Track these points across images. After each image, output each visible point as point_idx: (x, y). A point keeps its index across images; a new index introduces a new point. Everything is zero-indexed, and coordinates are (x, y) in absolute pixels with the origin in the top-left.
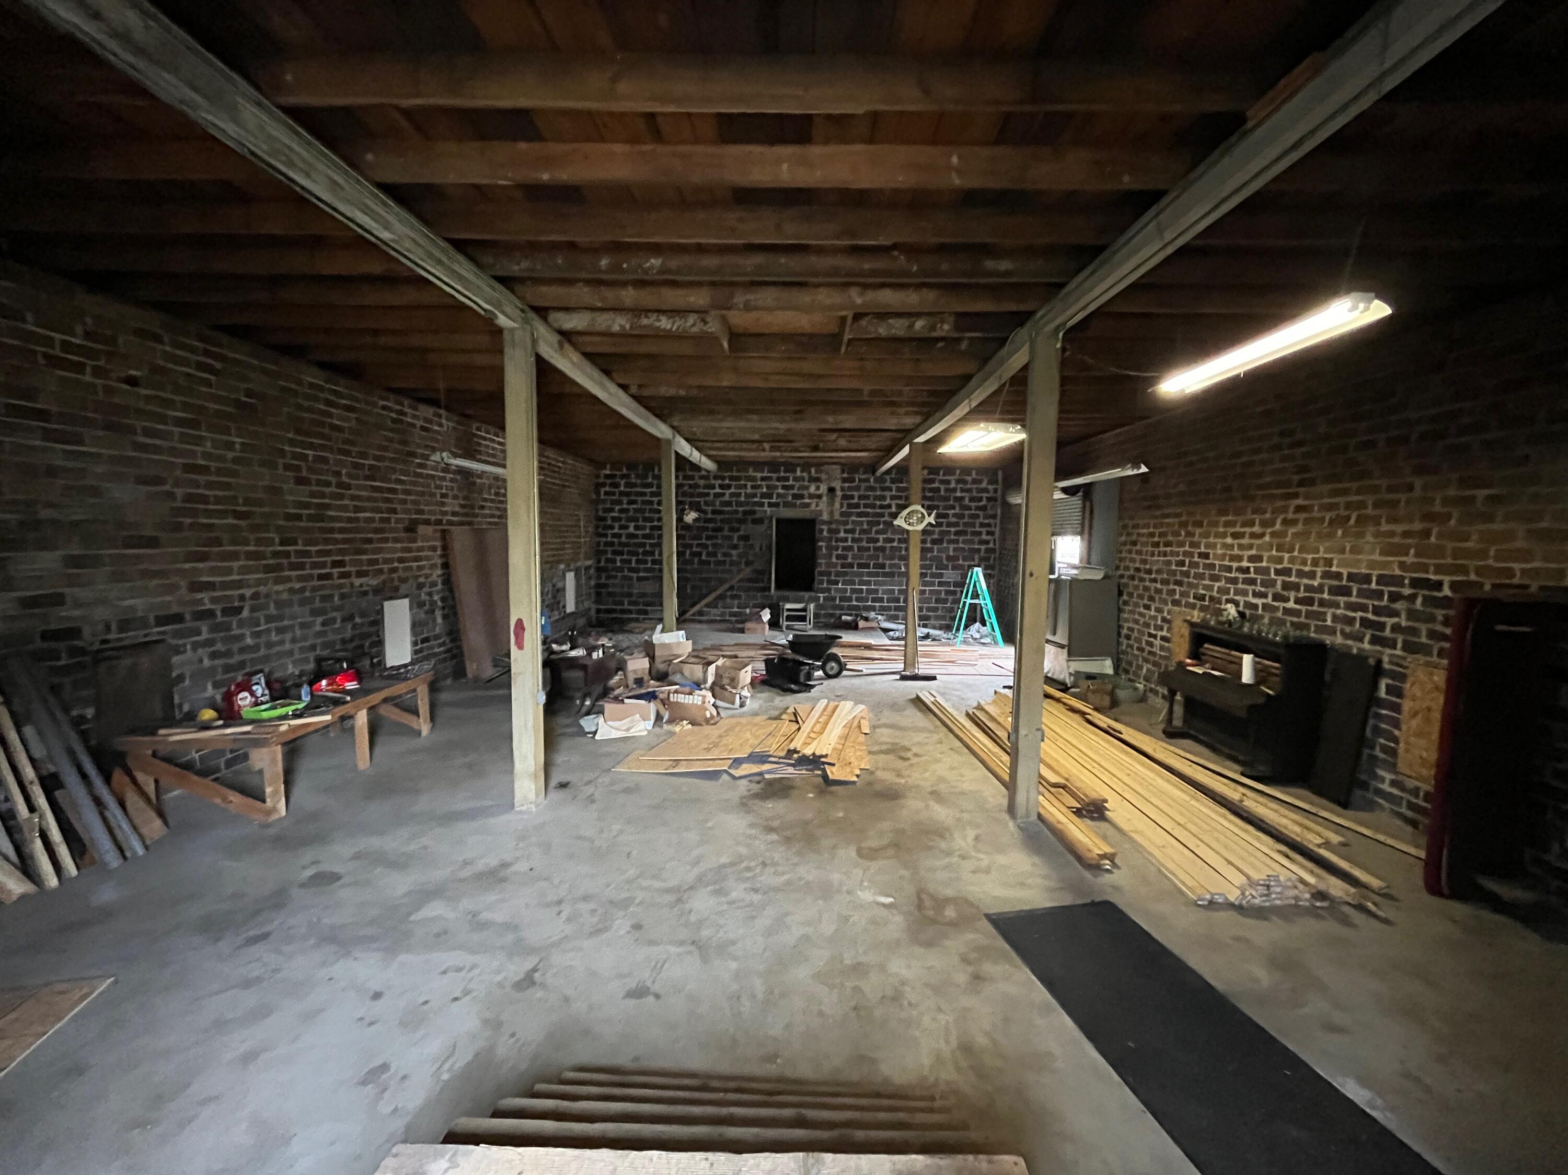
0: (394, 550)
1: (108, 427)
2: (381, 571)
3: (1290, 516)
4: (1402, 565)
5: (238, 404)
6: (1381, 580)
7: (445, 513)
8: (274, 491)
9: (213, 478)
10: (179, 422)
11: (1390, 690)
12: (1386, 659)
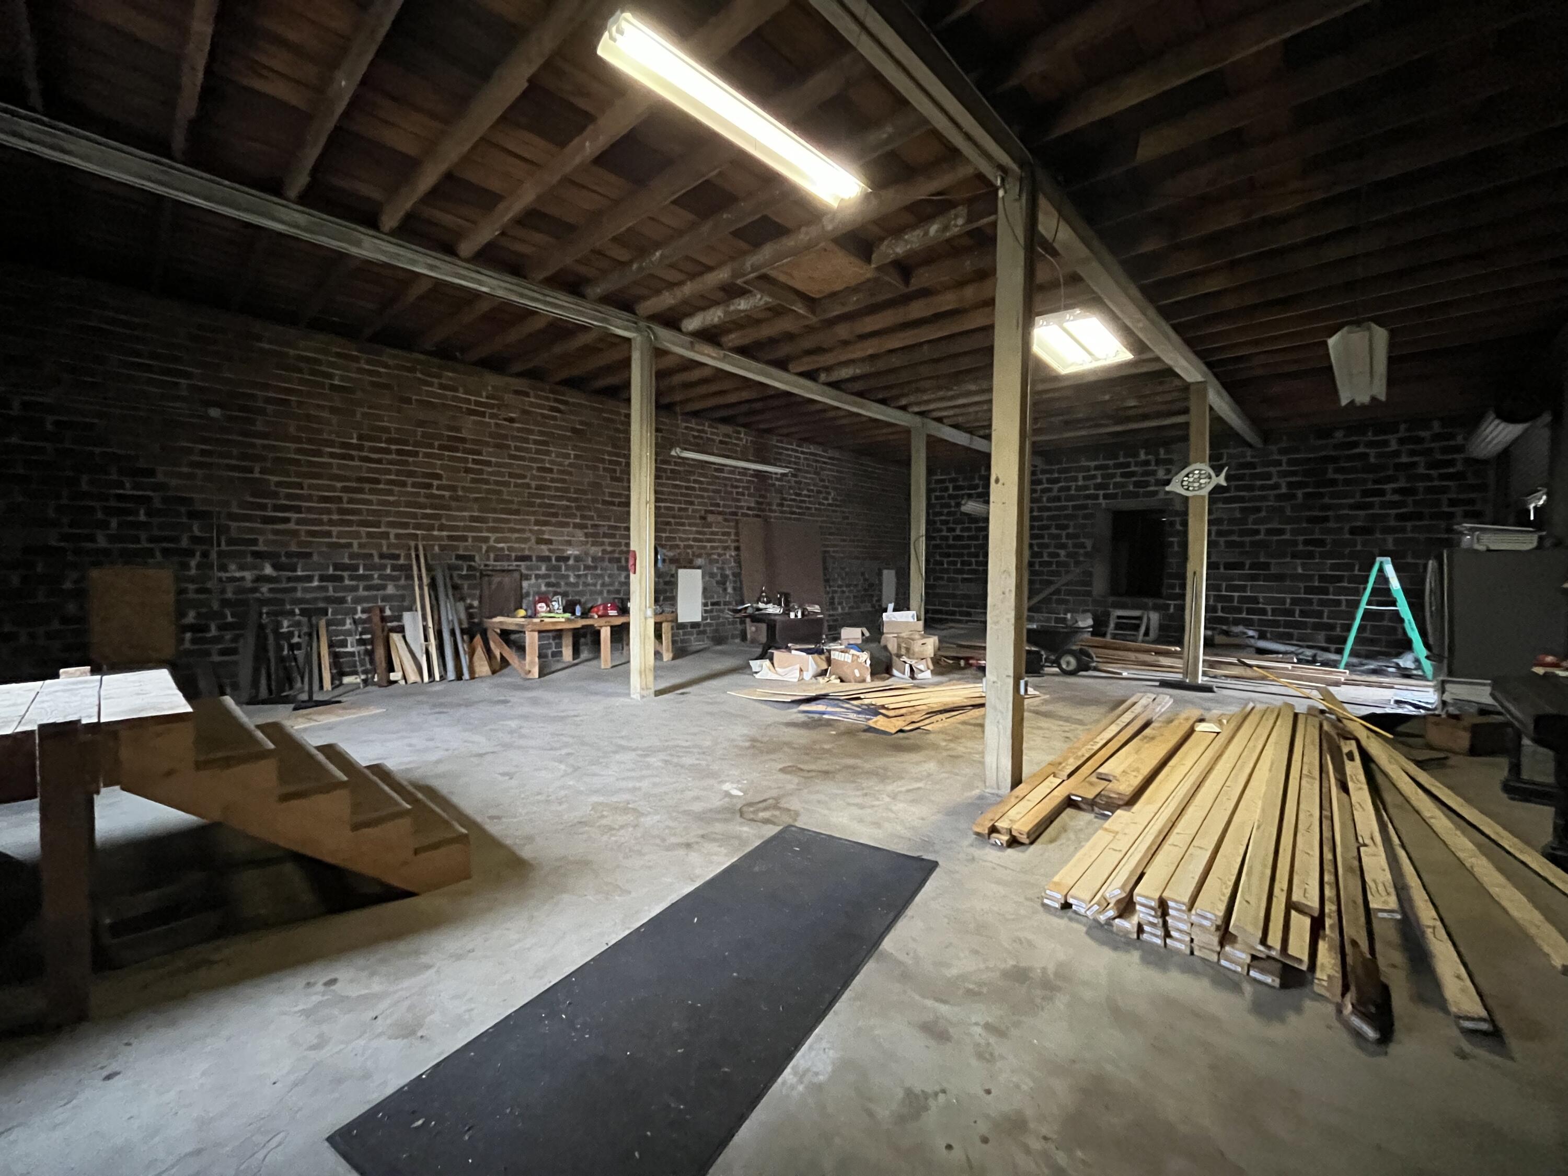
0: (691, 532)
1: (497, 446)
2: (678, 546)
5: (574, 430)
7: (742, 507)
8: (596, 486)
9: (555, 476)
10: (536, 442)
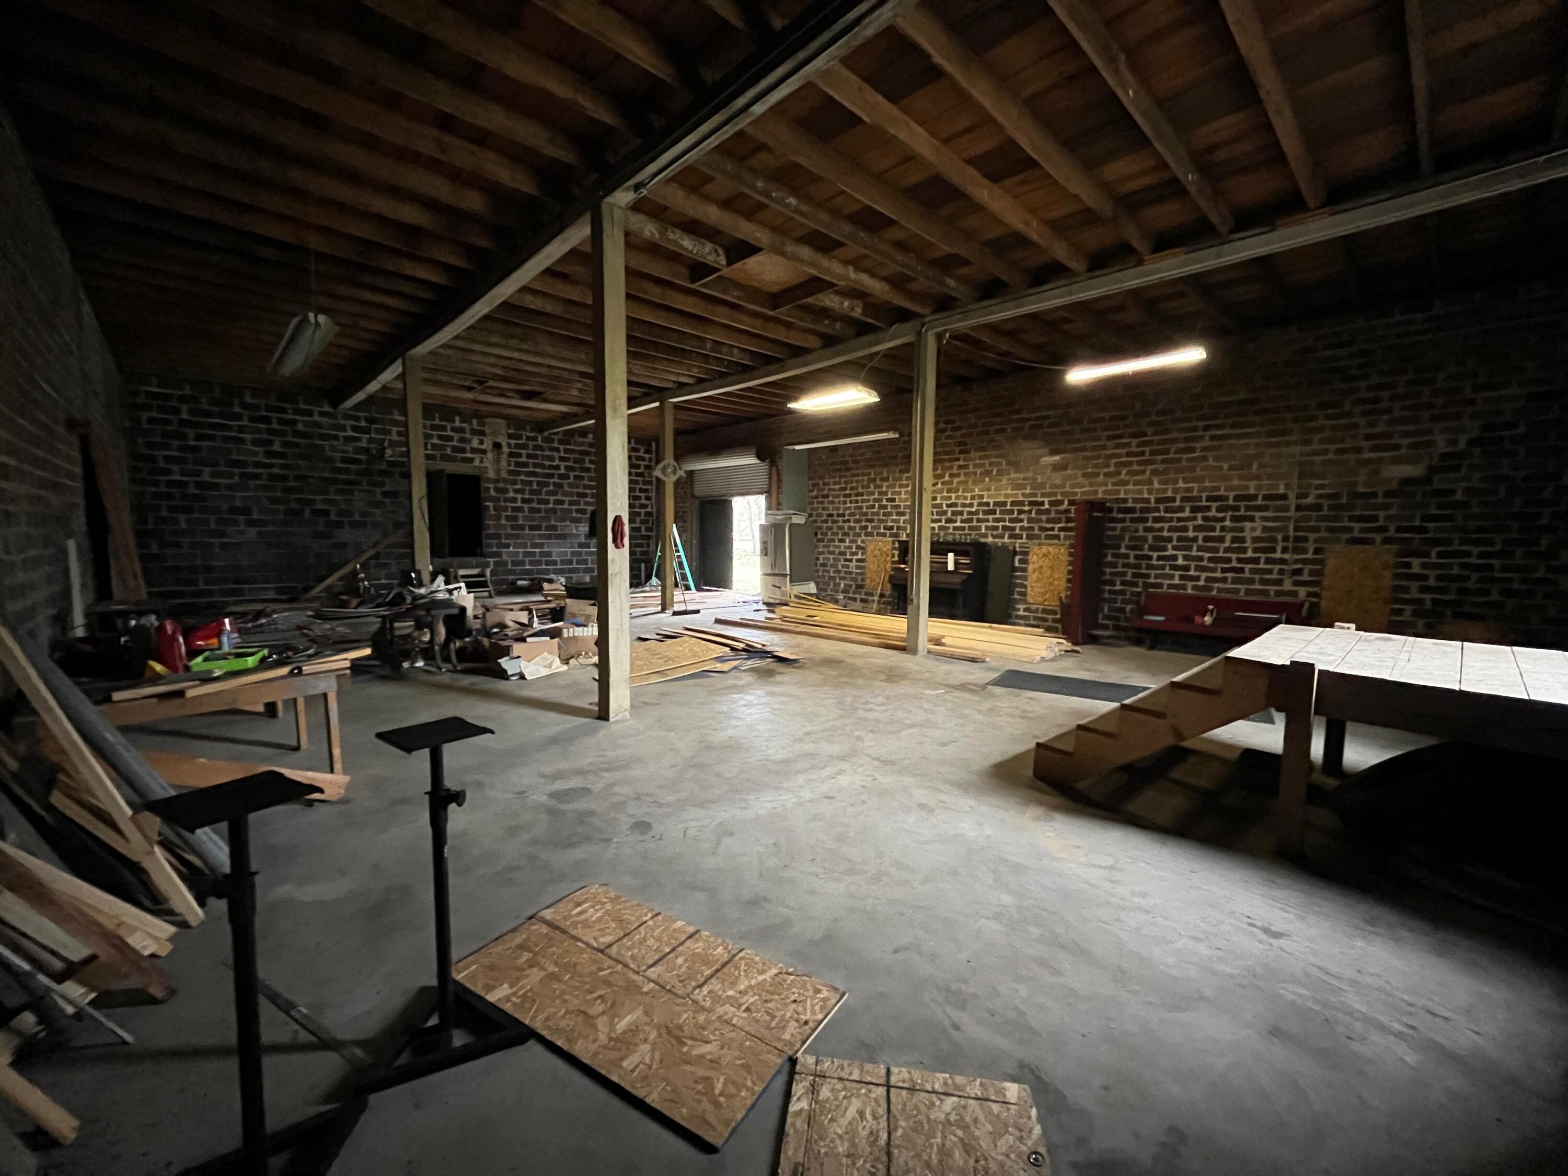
3: (955, 471)
4: (1023, 495)
6: (1013, 503)
11: (1021, 561)
12: (1017, 545)
